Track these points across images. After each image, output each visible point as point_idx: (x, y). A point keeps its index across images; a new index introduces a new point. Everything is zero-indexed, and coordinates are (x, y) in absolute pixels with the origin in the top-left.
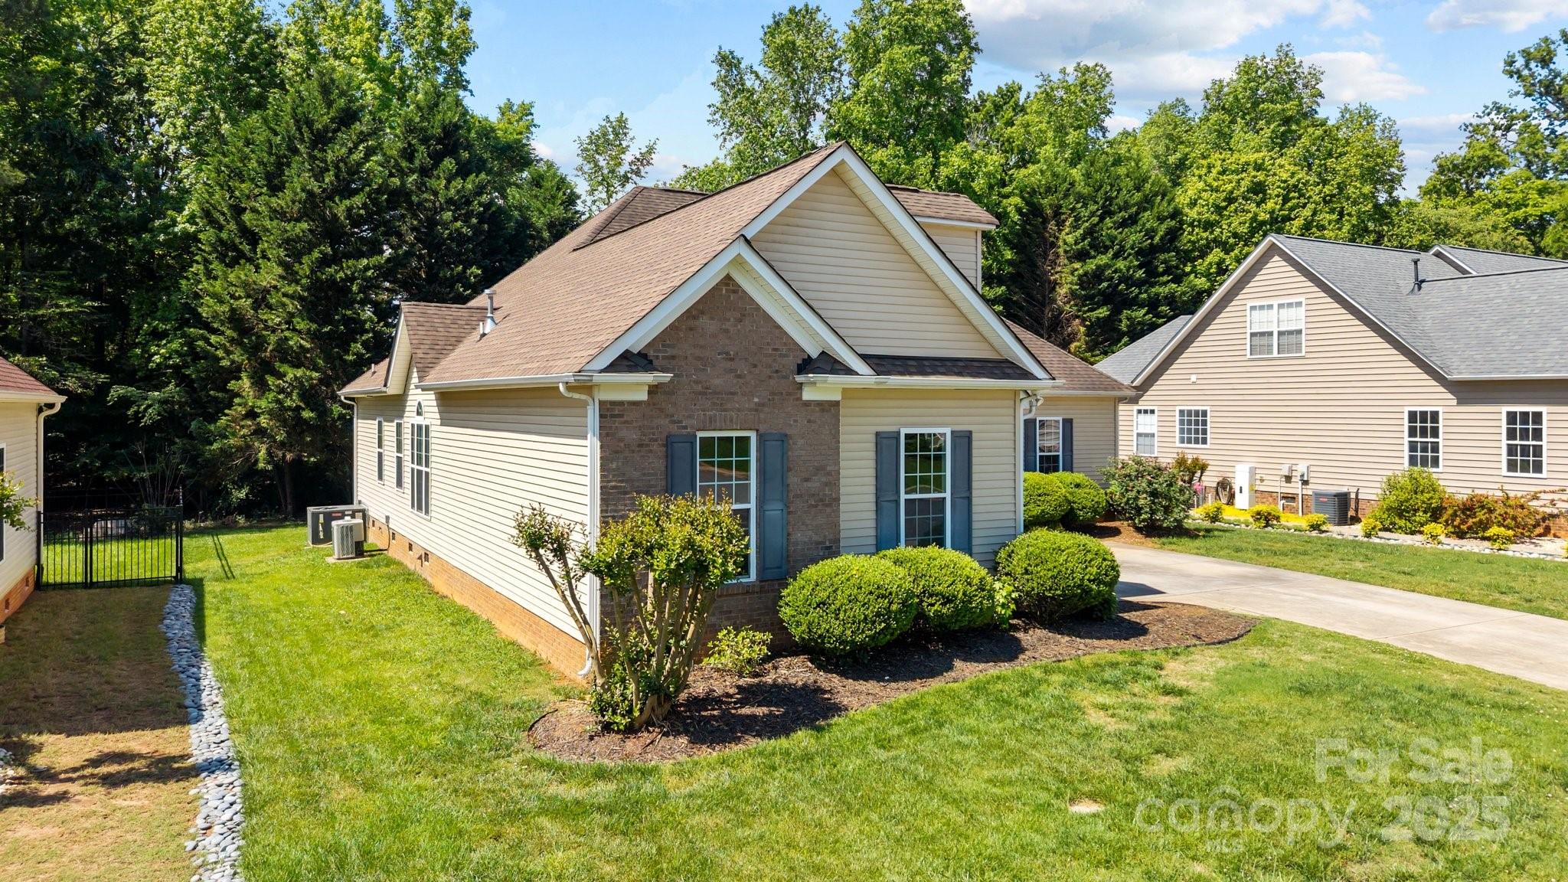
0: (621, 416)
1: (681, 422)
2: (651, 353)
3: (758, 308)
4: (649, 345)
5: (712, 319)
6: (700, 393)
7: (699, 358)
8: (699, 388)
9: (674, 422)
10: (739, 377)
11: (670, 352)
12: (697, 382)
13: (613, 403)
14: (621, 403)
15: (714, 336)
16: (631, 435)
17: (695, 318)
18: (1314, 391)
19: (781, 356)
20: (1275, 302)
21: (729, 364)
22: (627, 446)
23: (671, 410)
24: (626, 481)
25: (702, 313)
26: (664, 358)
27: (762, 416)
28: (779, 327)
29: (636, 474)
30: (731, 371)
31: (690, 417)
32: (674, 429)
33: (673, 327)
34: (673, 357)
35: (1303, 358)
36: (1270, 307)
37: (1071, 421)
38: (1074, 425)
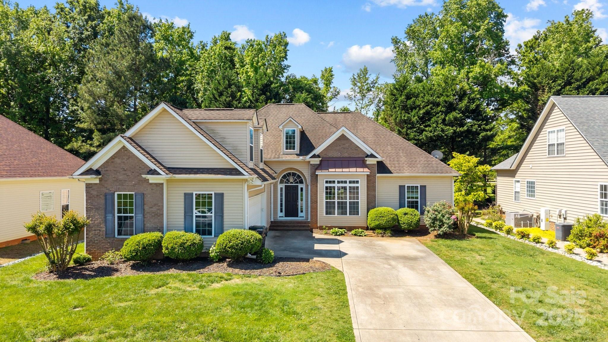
0: (91, 187)
1: (109, 189)
2: (100, 170)
3: (134, 155)
4: (99, 167)
5: (119, 159)
6: (115, 181)
7: (115, 171)
8: (115, 179)
9: (107, 189)
10: (128, 176)
11: (106, 169)
12: (114, 178)
13: (89, 184)
14: (91, 184)
15: (120, 164)
16: (95, 193)
17: (114, 159)
18: (568, 173)
19: (142, 169)
20: (556, 129)
21: (124, 172)
22: (93, 196)
23: (106, 185)
24: (93, 206)
25: (116, 157)
26: (104, 171)
27: (135, 188)
28: (141, 160)
29: (96, 204)
30: (125, 174)
31: (112, 188)
32: (107, 191)
33: (107, 162)
34: (107, 170)
35: (564, 157)
36: (554, 131)
37: (425, 186)
38: (427, 188)
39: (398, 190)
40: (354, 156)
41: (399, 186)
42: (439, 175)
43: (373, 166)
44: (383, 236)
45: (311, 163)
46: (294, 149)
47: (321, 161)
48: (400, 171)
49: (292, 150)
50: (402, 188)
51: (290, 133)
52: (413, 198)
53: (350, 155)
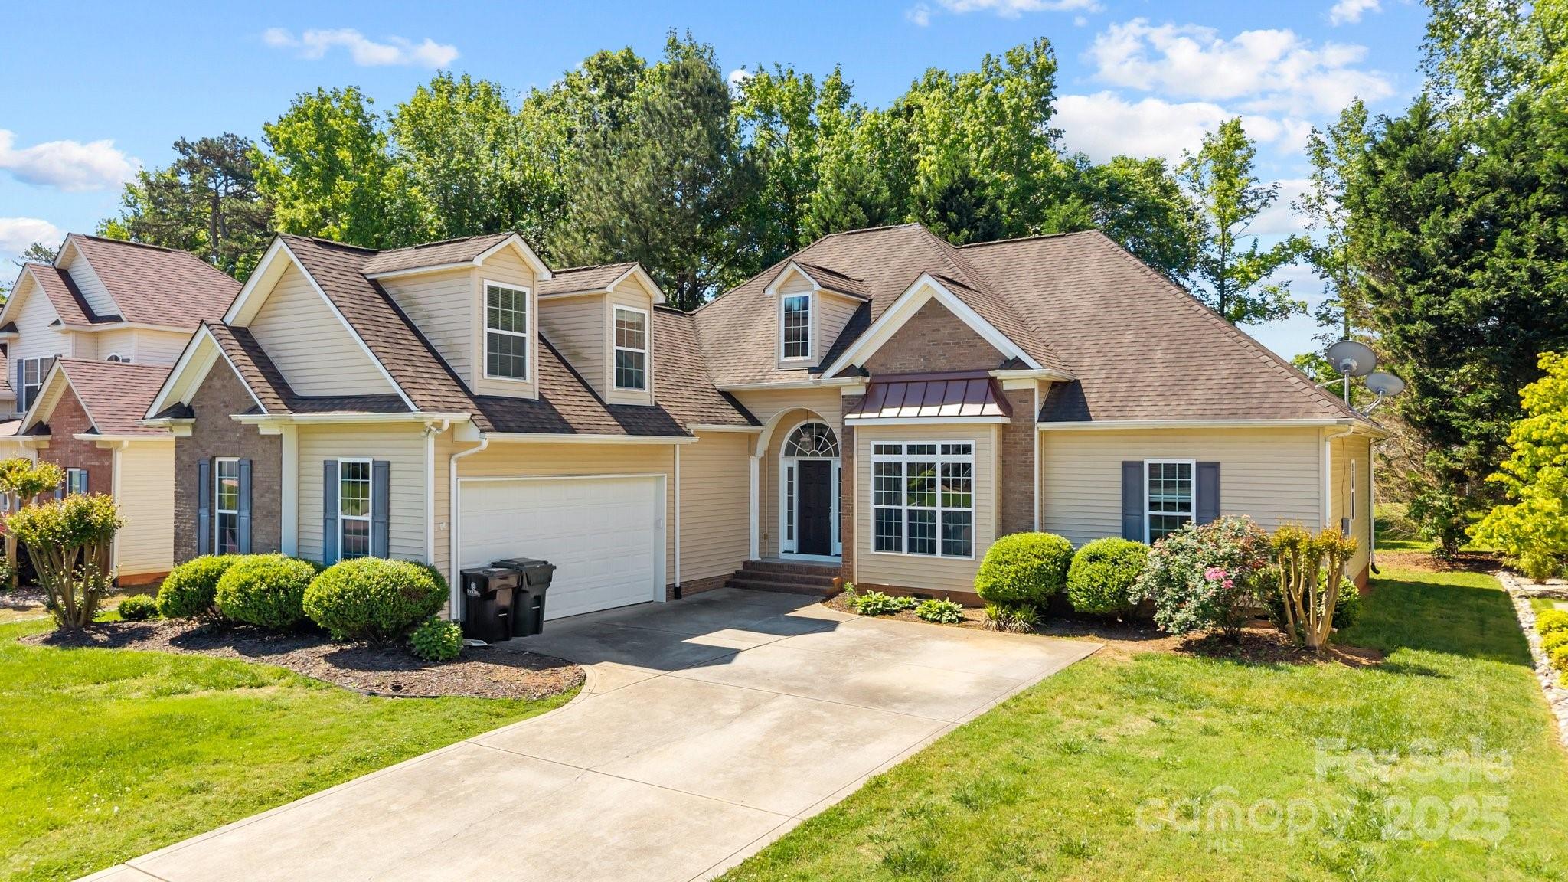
0: (181, 447)
1: (207, 451)
4: (192, 400)
6: (213, 431)
7: (213, 407)
8: (213, 427)
9: (204, 451)
11: (201, 403)
12: (212, 423)
13: (179, 438)
14: (182, 438)
16: (186, 459)
22: (184, 466)
23: (202, 441)
24: (184, 488)
26: (198, 409)
27: (240, 446)
29: (187, 485)
31: (210, 448)
32: (204, 456)
34: (202, 407)
37: (1215, 466)
38: (1223, 473)
39: (1120, 478)
40: (964, 367)
41: (1123, 463)
42: (1257, 422)
43: (1025, 398)
44: (1001, 629)
45: (844, 392)
46: (805, 354)
47: (869, 386)
48: (1122, 412)
49: (801, 358)
50: (1131, 470)
51: (796, 306)
52: (1169, 506)
53: (953, 365)
